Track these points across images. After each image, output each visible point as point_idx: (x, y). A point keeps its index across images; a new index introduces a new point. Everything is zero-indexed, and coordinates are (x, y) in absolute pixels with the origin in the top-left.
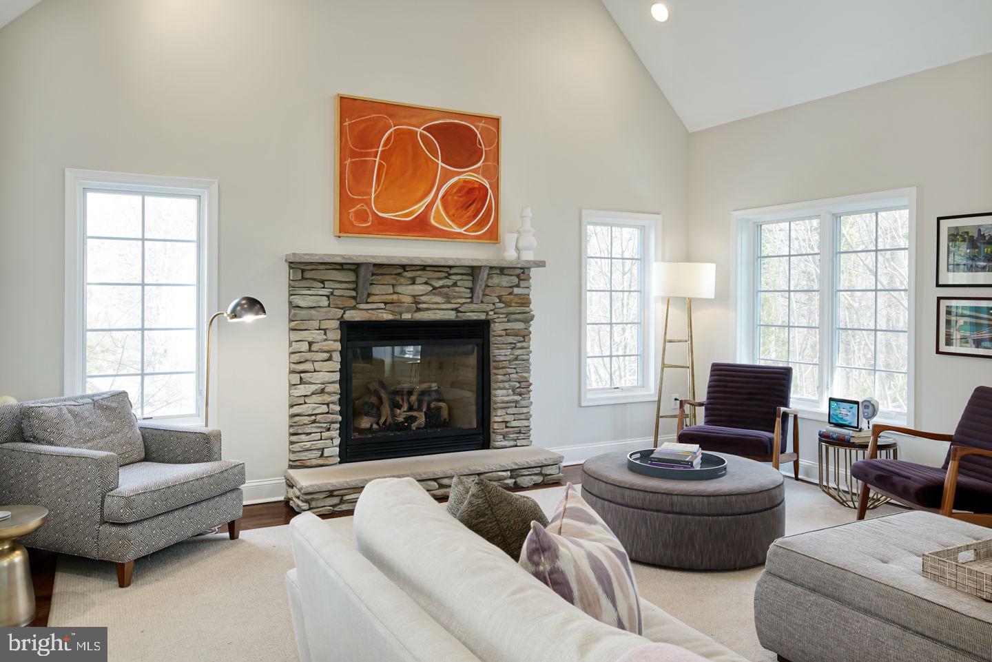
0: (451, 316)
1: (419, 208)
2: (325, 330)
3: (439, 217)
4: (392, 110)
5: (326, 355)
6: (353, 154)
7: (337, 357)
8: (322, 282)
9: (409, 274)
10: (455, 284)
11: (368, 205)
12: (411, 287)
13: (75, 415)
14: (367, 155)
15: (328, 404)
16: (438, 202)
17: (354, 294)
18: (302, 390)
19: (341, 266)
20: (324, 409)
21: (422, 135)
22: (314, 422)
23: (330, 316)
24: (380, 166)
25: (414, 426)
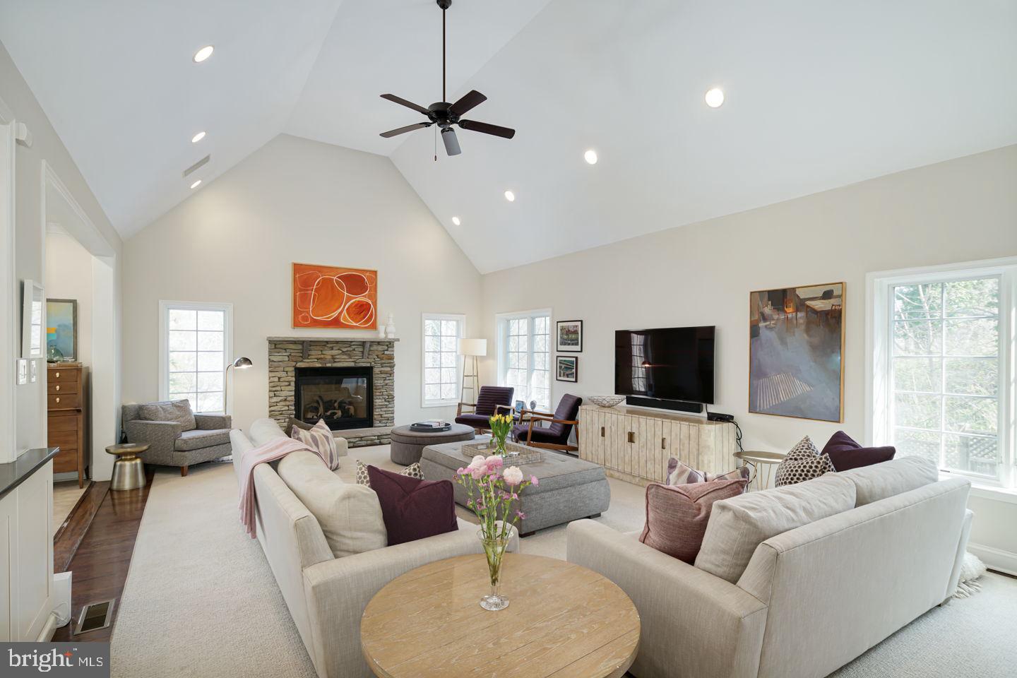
0: (352, 365)
1: (335, 314)
2: (287, 372)
3: (345, 318)
4: (320, 269)
5: (287, 383)
6: (301, 290)
7: (293, 384)
8: (285, 349)
9: (331, 345)
10: (354, 350)
11: (308, 313)
12: (330, 352)
14: (308, 290)
15: (288, 406)
16: (345, 311)
17: (301, 355)
18: (275, 399)
19: (295, 342)
20: (287, 408)
21: (337, 281)
22: (281, 414)
23: (289, 365)
24: (315, 295)
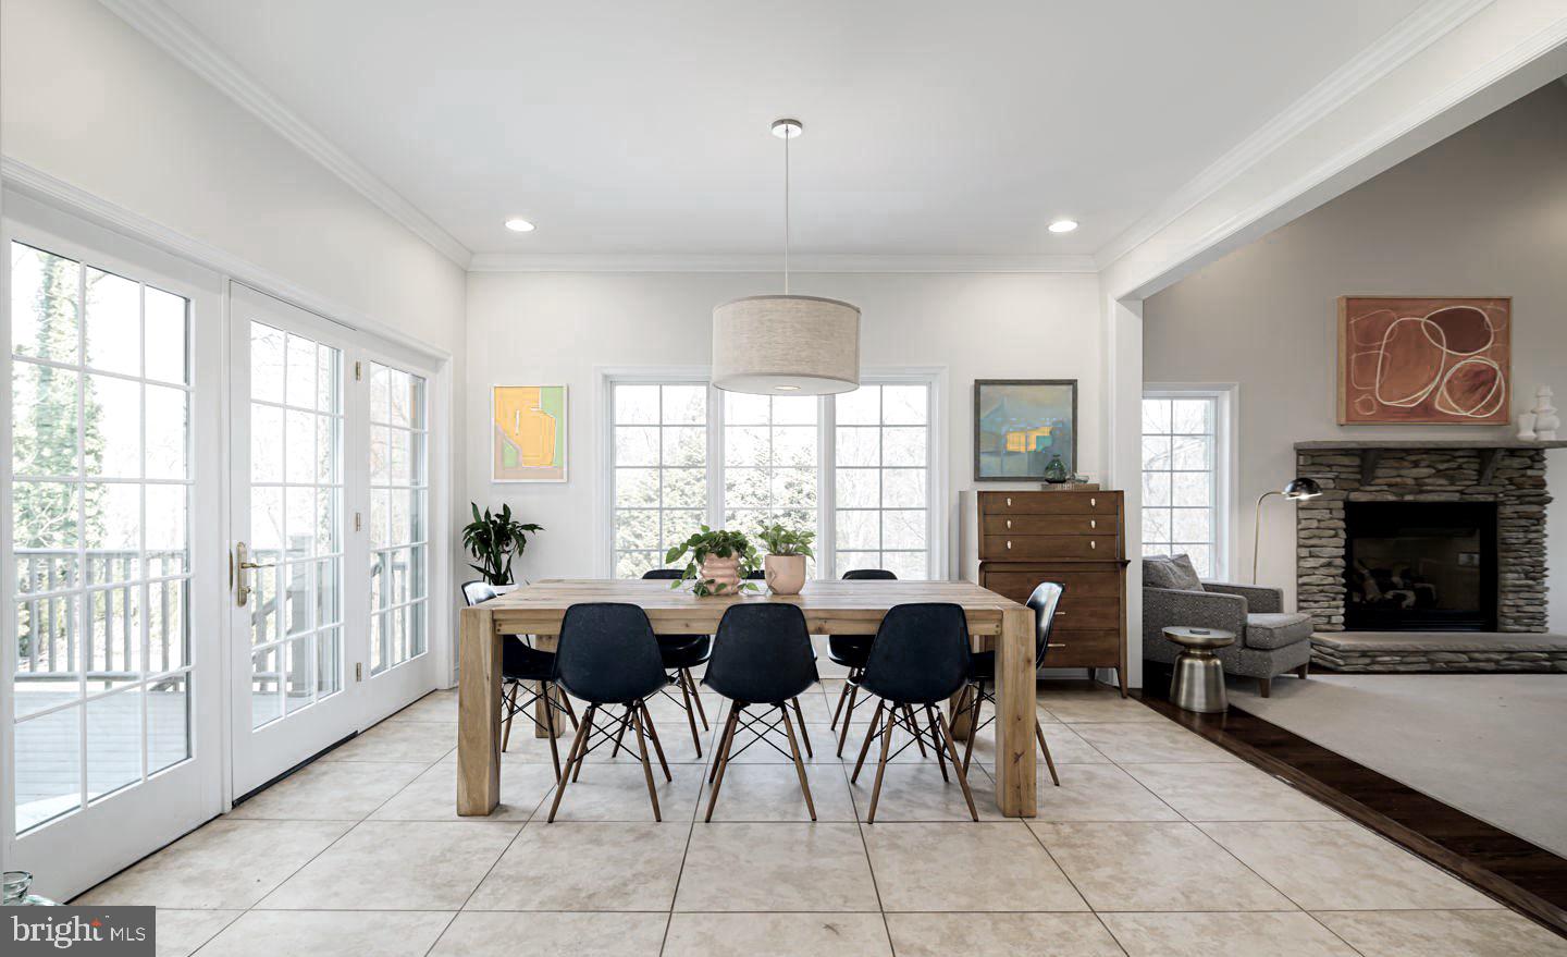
0: (1455, 497)
1: (1422, 395)
2: (1331, 510)
3: (1445, 403)
4: (1395, 304)
5: (1332, 532)
6: (1359, 349)
7: (1343, 535)
8: (1330, 466)
9: (1413, 458)
10: (1460, 467)
11: (1372, 393)
12: (1415, 471)
13: (1178, 565)
14: (1371, 348)
15: (1333, 576)
16: (1443, 388)
17: (1359, 477)
18: (1311, 563)
19: (1346, 451)
20: (1330, 580)
21: (1426, 324)
22: (1322, 591)
23: (1337, 496)
24: (1384, 357)
25: (1404, 604)
